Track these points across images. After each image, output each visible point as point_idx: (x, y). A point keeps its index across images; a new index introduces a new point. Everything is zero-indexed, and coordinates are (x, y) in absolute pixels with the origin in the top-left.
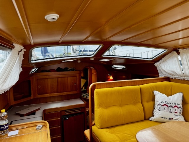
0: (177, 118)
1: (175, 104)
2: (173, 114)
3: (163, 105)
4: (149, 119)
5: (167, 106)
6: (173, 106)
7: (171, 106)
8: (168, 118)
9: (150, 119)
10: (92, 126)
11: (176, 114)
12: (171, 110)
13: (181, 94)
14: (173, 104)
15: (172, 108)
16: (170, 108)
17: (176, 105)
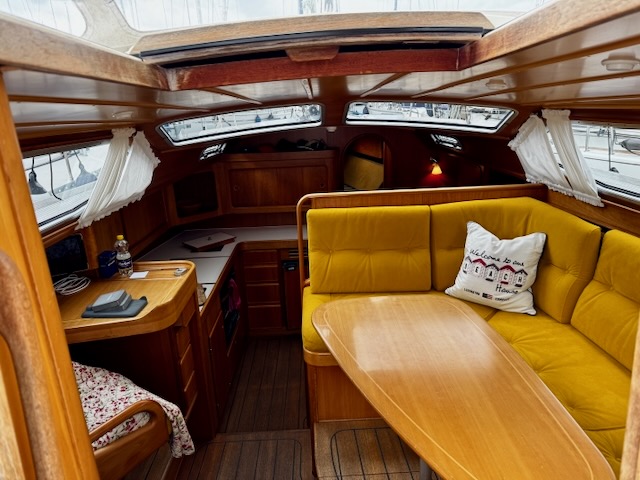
0: (505, 295)
1: (507, 261)
2: (494, 285)
3: (475, 261)
4: (443, 291)
5: (484, 264)
6: (500, 265)
7: (493, 265)
8: (481, 294)
9: (446, 291)
10: (305, 286)
11: (504, 286)
12: (491, 275)
13: (541, 237)
14: (502, 260)
15: (494, 271)
16: (490, 270)
17: (511, 264)
